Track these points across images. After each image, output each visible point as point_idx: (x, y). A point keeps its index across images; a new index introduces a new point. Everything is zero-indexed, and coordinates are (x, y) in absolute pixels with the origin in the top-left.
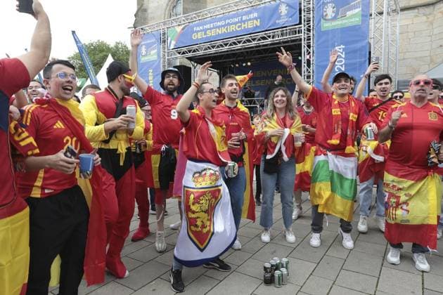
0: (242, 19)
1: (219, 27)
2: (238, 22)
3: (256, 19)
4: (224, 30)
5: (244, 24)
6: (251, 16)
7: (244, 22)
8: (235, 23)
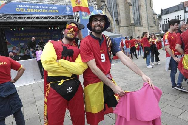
0: (49, 8)
1: (36, 9)
2: (47, 9)
3: (57, 9)
4: (39, 11)
5: (51, 10)
6: (54, 8)
7: (51, 9)
8: (46, 9)
